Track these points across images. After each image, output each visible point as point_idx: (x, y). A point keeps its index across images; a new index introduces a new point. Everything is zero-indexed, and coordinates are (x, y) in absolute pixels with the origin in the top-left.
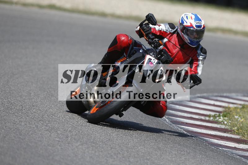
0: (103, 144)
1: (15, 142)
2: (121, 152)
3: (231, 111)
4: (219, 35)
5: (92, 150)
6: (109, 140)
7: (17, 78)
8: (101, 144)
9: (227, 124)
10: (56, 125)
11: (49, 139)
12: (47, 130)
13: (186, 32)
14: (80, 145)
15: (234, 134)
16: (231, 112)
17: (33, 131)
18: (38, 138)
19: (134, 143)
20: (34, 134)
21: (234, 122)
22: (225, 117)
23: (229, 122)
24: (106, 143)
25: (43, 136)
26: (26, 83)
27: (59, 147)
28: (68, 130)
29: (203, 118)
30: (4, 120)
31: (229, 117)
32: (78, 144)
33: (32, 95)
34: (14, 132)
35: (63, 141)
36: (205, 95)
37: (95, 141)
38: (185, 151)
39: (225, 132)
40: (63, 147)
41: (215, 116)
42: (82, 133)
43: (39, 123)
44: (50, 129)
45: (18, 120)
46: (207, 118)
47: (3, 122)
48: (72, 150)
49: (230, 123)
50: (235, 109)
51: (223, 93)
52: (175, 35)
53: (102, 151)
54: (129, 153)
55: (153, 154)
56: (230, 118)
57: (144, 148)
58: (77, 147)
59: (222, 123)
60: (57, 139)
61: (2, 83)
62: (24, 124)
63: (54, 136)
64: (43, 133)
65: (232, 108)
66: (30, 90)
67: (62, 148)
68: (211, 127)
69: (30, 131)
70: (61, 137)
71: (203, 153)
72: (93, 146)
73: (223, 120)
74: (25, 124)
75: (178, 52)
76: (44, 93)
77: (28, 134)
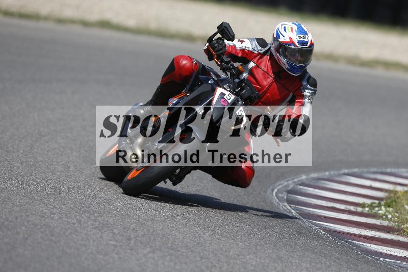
0: (187, 251)
1: (44, 247)
2: (216, 265)
3: (398, 198)
4: (380, 72)
5: (171, 260)
6: (198, 244)
7: (47, 142)
8: (184, 251)
9: (393, 219)
10: (112, 220)
11: (99, 242)
12: (96, 228)
13: (283, 53)
14: (149, 252)
15: (403, 235)
16: (399, 200)
17: (72, 229)
18: (82, 240)
19: (240, 249)
20: (75, 234)
21: (403, 216)
22: (389, 206)
23: (395, 215)
24: (192, 248)
25: (89, 238)
26: (62, 150)
27: (115, 256)
28: (130, 227)
29: (352, 208)
30: (26, 210)
31: (395, 207)
32: (146, 251)
33: (70, 170)
34: (42, 230)
35: (121, 246)
36: (356, 170)
37: (174, 246)
38: (323, 263)
39: (388, 232)
40: (121, 256)
41: (371, 206)
42: (152, 232)
43: (83, 216)
44: (101, 225)
45: (49, 210)
46: (360, 209)
47: (23, 214)
48: (137, 260)
49: (398, 217)
50: (405, 194)
51: (386, 168)
52: (267, 57)
53: (186, 263)
54: (230, 266)
55: (270, 267)
56: (396, 209)
57: (255, 259)
58: (145, 255)
59: (384, 217)
60: (112, 242)
61: (22, 149)
62: (58, 217)
63: (107, 238)
64: (89, 233)
65: (401, 192)
66: (68, 162)
67: (120, 258)
68: (366, 223)
69: (68, 229)
70: (119, 239)
71: (353, 267)
72: (171, 255)
73: (385, 213)
74: (60, 218)
75: (271, 84)
76: (91, 166)
77: (64, 233)
